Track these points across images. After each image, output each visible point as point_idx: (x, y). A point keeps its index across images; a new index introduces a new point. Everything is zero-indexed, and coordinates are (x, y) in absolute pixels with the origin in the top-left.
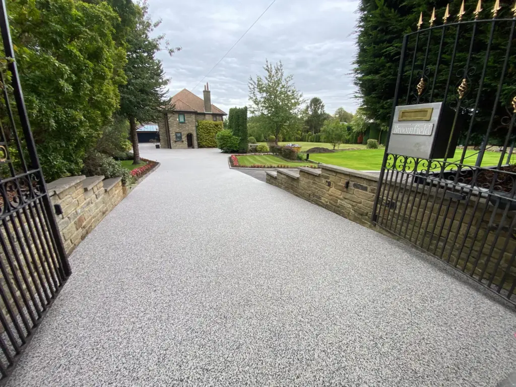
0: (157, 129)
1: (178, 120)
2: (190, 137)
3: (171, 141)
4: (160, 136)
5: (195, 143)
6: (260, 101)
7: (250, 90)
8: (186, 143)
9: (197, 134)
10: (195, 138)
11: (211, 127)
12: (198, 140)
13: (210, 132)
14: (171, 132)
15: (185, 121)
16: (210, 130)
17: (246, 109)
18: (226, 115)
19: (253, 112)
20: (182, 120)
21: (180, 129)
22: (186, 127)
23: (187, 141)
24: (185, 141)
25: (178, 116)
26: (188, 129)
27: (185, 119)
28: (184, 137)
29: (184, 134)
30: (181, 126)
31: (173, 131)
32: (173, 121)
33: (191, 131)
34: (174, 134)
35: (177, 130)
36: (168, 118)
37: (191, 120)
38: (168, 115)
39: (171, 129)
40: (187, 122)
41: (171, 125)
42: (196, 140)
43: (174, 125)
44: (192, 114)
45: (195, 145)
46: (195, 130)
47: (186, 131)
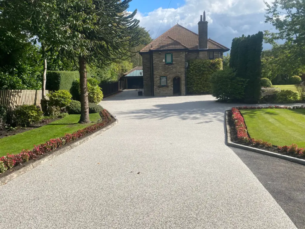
0: (141, 73)
1: (164, 61)
2: (176, 82)
3: (155, 87)
4: (144, 82)
5: (183, 88)
6: (285, 21)
7: (268, 8)
8: (171, 88)
9: (187, 78)
10: (183, 82)
11: (205, 67)
12: (187, 84)
13: (203, 74)
14: (155, 77)
15: (172, 61)
16: (204, 71)
17: (259, 37)
18: (228, 50)
19: (270, 41)
20: (169, 60)
21: (166, 71)
22: (173, 69)
23: (172, 86)
24: (170, 86)
25: (164, 57)
26: (175, 71)
27: (173, 59)
28: (170, 81)
29: (170, 78)
30: (168, 68)
31: (158, 75)
32: (158, 62)
33: (179, 74)
34: (158, 79)
35: (162, 73)
36: (153, 59)
37: (181, 59)
38: (154, 56)
39: (155, 73)
40: (175, 62)
41: (156, 67)
42: (184, 84)
43: (159, 67)
44: (181, 53)
45: (183, 91)
46: (184, 72)
47: (172, 74)
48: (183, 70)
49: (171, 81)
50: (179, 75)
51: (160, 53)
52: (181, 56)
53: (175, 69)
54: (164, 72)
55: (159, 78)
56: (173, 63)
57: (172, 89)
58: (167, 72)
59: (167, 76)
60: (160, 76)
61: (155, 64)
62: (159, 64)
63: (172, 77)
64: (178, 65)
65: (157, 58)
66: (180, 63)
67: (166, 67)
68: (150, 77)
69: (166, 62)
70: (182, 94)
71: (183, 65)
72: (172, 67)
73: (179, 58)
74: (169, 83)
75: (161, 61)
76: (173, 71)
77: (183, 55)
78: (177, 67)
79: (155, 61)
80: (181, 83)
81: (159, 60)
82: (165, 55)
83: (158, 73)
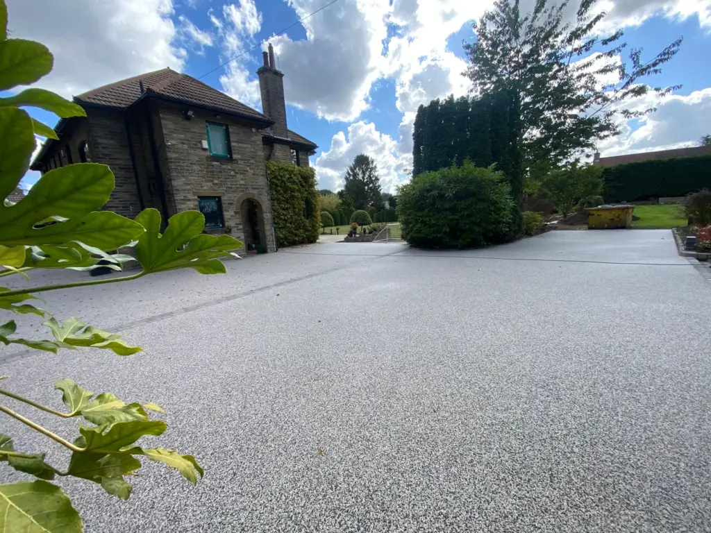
2: (251, 211)
8: (238, 236)
10: (267, 216)
15: (230, 152)
20: (219, 147)
21: (216, 182)
22: (238, 176)
23: (241, 227)
24: (235, 229)
25: (206, 132)
26: (242, 182)
27: (233, 144)
28: (233, 214)
29: (232, 204)
30: (221, 172)
31: (189, 190)
32: (186, 146)
33: (255, 192)
34: (191, 204)
35: (202, 187)
36: (165, 131)
37: (253, 150)
38: (164, 119)
39: (178, 183)
40: (239, 157)
41: (177, 164)
42: (270, 222)
43: (191, 164)
44: (254, 130)
45: (269, 241)
46: (267, 188)
47: (235, 192)
48: (262, 181)
49: (235, 212)
50: (254, 194)
51: (190, 113)
52: (252, 139)
53: (242, 176)
54: (211, 184)
55: (197, 203)
56: (235, 156)
57: (242, 236)
58: (220, 185)
59: (219, 198)
60: (199, 197)
61: (176, 153)
62: (189, 154)
63: (236, 199)
64: (248, 166)
65: (176, 130)
66: (252, 161)
67: (213, 166)
68: (139, 202)
69: (211, 152)
70: (269, 250)
71: (260, 167)
72: (234, 170)
73: (249, 146)
74: (230, 219)
75: (195, 145)
76: (238, 183)
77: (258, 139)
78: (247, 171)
79: (173, 139)
80: (263, 218)
81: (188, 140)
82: (204, 124)
83: (188, 184)
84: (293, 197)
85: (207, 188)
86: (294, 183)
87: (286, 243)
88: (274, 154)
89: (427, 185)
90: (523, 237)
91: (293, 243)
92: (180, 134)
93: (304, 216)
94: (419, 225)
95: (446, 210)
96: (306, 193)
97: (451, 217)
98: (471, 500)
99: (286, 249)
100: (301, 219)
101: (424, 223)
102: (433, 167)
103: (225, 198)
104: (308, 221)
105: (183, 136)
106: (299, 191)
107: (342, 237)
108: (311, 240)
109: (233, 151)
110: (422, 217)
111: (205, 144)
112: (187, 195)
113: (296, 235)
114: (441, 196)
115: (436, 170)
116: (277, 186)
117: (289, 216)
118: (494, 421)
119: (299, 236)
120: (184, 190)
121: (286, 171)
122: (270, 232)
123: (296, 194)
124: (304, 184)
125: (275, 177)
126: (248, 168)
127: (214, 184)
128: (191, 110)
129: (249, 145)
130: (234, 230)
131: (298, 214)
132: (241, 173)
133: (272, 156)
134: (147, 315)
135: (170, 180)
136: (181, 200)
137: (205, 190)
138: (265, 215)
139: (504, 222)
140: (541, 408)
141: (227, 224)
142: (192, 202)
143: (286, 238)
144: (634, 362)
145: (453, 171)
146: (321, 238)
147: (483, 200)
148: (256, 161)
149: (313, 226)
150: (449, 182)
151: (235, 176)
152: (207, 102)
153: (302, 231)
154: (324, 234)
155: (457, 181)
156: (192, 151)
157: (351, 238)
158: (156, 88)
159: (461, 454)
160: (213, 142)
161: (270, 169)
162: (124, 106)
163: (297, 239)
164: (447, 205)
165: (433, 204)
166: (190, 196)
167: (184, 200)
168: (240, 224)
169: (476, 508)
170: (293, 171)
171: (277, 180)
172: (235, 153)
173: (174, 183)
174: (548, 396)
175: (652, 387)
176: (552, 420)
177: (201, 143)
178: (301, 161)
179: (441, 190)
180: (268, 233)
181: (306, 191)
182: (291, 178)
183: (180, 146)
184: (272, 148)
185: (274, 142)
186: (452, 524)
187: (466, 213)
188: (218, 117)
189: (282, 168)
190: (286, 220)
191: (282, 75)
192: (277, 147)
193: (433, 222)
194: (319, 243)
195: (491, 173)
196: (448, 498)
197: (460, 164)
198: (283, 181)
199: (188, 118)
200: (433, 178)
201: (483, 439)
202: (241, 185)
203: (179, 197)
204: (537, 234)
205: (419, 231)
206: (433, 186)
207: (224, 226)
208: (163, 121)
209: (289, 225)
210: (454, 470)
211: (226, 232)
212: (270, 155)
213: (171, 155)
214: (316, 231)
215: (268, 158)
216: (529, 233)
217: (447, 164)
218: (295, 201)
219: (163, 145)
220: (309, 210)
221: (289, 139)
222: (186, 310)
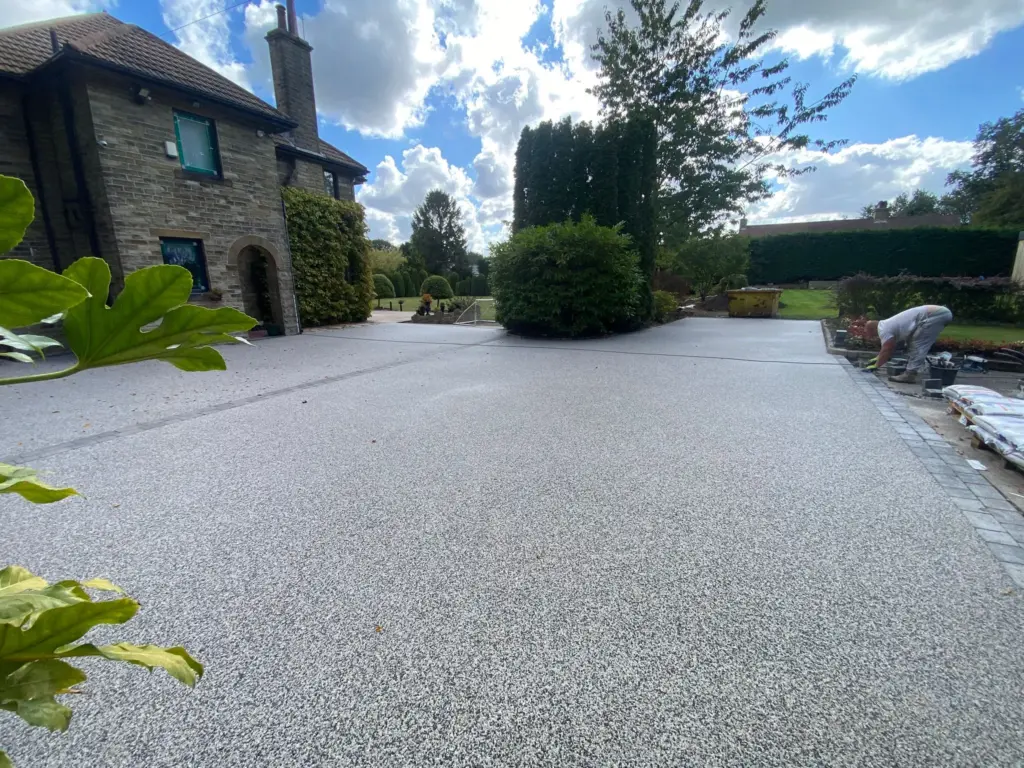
2: (256, 269)
5: (288, 302)
8: (235, 305)
10: (285, 276)
15: (218, 166)
16: (328, 238)
20: (197, 156)
21: (192, 214)
22: (233, 207)
23: (238, 292)
24: (229, 295)
25: (173, 128)
26: (241, 219)
27: (223, 153)
28: (224, 269)
29: (220, 253)
30: (202, 199)
31: (142, 225)
32: (135, 150)
33: (264, 236)
34: (147, 250)
35: (167, 221)
36: (96, 120)
37: (259, 167)
38: (95, 99)
39: (121, 211)
40: (235, 175)
41: (122, 179)
42: (290, 285)
43: (146, 180)
44: (261, 134)
45: (288, 316)
46: (282, 232)
47: (229, 233)
48: (276, 219)
49: (227, 267)
50: (261, 239)
51: (144, 93)
52: (259, 148)
53: (239, 209)
54: (183, 217)
55: (158, 248)
56: (227, 174)
57: (241, 306)
58: (200, 220)
59: (199, 241)
60: (161, 238)
61: (117, 159)
62: (140, 164)
63: (230, 245)
64: (252, 192)
65: (117, 119)
66: (257, 185)
67: (186, 186)
68: (46, 241)
69: (182, 163)
70: (287, 331)
71: (273, 196)
72: (225, 198)
73: (253, 160)
74: (219, 278)
75: (154, 148)
76: (233, 219)
77: (268, 149)
78: (249, 200)
79: (113, 134)
80: (277, 279)
81: (140, 139)
82: (170, 115)
83: (140, 215)
84: (327, 248)
85: (176, 224)
86: (329, 225)
87: (316, 320)
88: (296, 178)
89: (532, 245)
90: (651, 324)
91: (328, 322)
92: (124, 126)
93: (346, 279)
94: (520, 303)
95: (558, 283)
96: (350, 242)
97: (562, 294)
98: (584, 667)
99: (316, 331)
100: (341, 284)
101: (527, 300)
102: (542, 221)
103: (211, 243)
104: (352, 288)
105: (130, 132)
106: (337, 238)
107: (409, 315)
108: (359, 317)
109: (224, 166)
110: (524, 291)
111: (172, 149)
112: (138, 233)
113: (333, 308)
114: (552, 263)
115: (545, 225)
116: (300, 227)
117: (321, 278)
118: (612, 565)
119: (338, 310)
120: (134, 225)
121: (316, 205)
122: (290, 302)
123: (333, 244)
124: (347, 229)
125: (298, 214)
126: (251, 196)
127: (188, 218)
128: (145, 88)
129: (254, 158)
130: (226, 297)
131: (335, 276)
132: (240, 204)
133: (293, 180)
134: (69, 436)
135: (107, 205)
136: (127, 241)
137: (173, 227)
138: (280, 274)
139: (629, 304)
140: (669, 544)
141: (213, 286)
142: (149, 246)
143: (317, 313)
144: (773, 483)
145: (568, 229)
146: (375, 315)
147: (605, 272)
148: (264, 186)
149: (362, 297)
150: (563, 244)
151: (229, 208)
152: (175, 76)
153: (343, 302)
154: (379, 308)
155: (572, 243)
156: (149, 159)
157: (422, 316)
158: (80, 44)
159: (572, 611)
160: (187, 146)
161: (288, 200)
162: (20, 71)
163: (334, 314)
164: (559, 276)
165: (540, 275)
166: (146, 237)
167: (133, 242)
168: (237, 287)
169: (589, 677)
170: (328, 206)
171: (301, 218)
172: (227, 170)
173: (115, 211)
174: (677, 529)
175: (792, 511)
176: (681, 559)
177: (164, 145)
178: (341, 192)
179: (552, 254)
180: (285, 304)
181: (349, 239)
182: (325, 218)
183: (125, 148)
184: (292, 166)
185: (297, 157)
186: (559, 702)
187: (582, 289)
188: (196, 104)
189: (309, 201)
190: (314, 284)
191: (310, 49)
192: (302, 167)
193: (540, 299)
194: (372, 323)
195: (616, 235)
196: (555, 669)
197: (577, 219)
198: (310, 222)
199: (140, 101)
200: (540, 237)
201: (599, 588)
202: (238, 222)
203: (123, 236)
204: (668, 321)
205: (520, 312)
206: (541, 249)
207: (208, 289)
208: (91, 102)
209: (320, 292)
210: (562, 632)
211: (212, 299)
212: (288, 178)
213: (109, 163)
214: (367, 303)
215: (286, 182)
216: (659, 320)
217: (561, 218)
218: (332, 255)
219: (93, 144)
220: (355, 268)
221: (322, 155)
222: (144, 427)
